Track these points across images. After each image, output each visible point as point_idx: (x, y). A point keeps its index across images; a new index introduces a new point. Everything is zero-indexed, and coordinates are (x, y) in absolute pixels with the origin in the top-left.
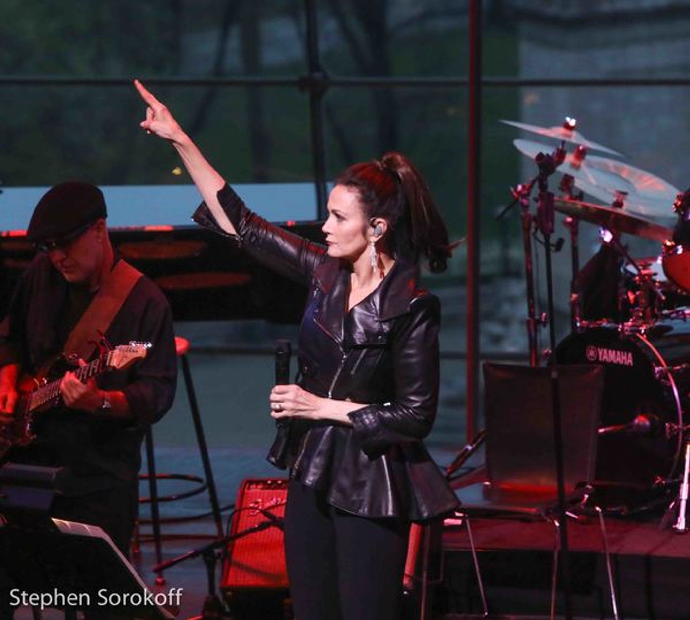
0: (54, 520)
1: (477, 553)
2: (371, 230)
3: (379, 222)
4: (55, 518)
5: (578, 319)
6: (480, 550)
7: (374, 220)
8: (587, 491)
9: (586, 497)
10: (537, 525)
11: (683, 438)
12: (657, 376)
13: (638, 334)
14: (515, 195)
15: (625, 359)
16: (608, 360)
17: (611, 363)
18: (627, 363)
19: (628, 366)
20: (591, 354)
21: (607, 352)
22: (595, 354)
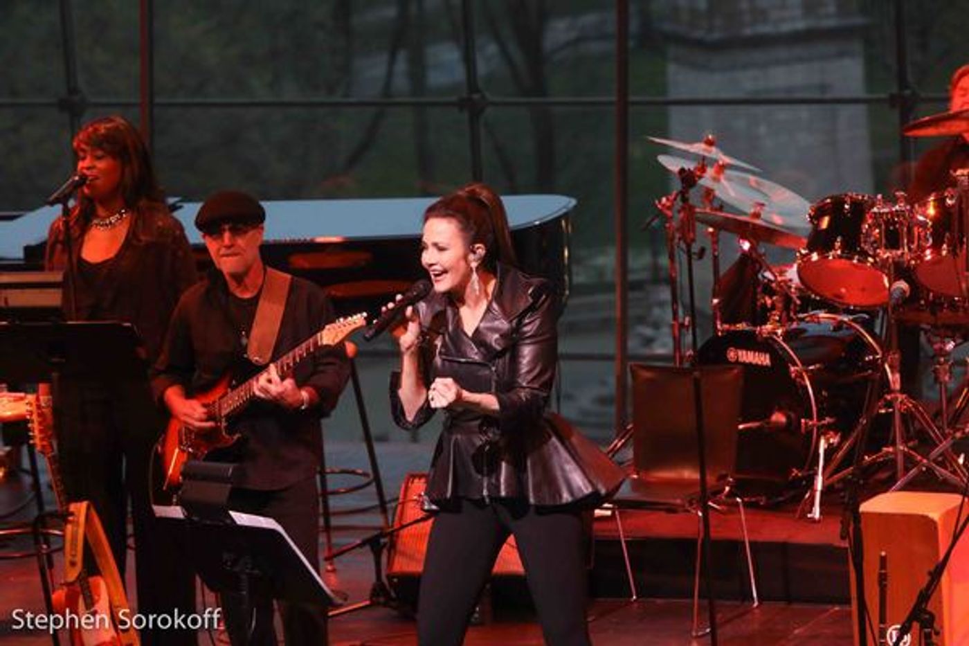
1: (626, 542)
2: (471, 257)
5: (719, 322)
7: (473, 247)
8: (728, 483)
9: (727, 489)
10: (682, 515)
11: (817, 433)
12: (793, 375)
13: (775, 337)
14: (660, 207)
15: (764, 360)
16: (747, 361)
17: (750, 364)
18: (765, 364)
19: (767, 367)
20: (731, 355)
21: (747, 354)
22: (735, 355)
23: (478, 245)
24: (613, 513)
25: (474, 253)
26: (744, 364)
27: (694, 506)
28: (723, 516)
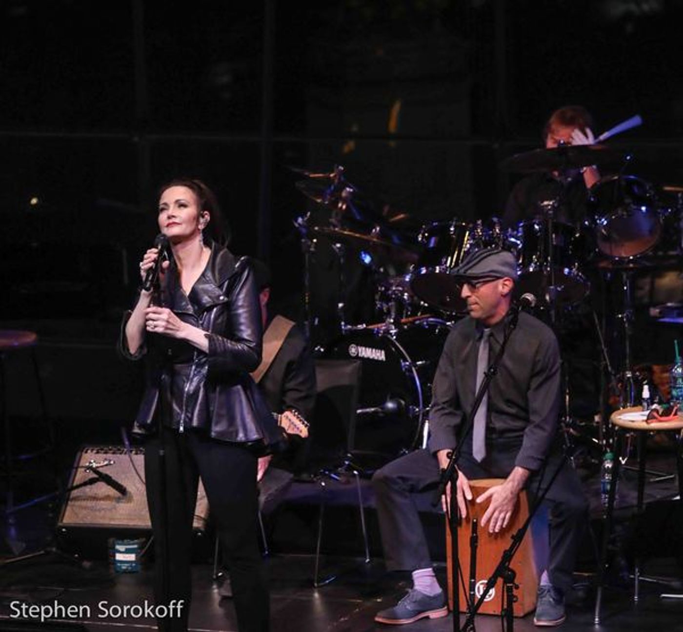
2: (200, 220)
3: (206, 214)
7: (204, 213)
8: (347, 458)
9: (347, 463)
11: (423, 419)
12: (404, 369)
13: (389, 336)
14: (297, 225)
15: (379, 355)
16: (366, 356)
17: (368, 359)
18: (380, 359)
19: (382, 361)
20: (353, 350)
21: (365, 350)
22: (356, 351)
23: (206, 212)
25: (203, 217)
26: (363, 359)
27: (320, 477)
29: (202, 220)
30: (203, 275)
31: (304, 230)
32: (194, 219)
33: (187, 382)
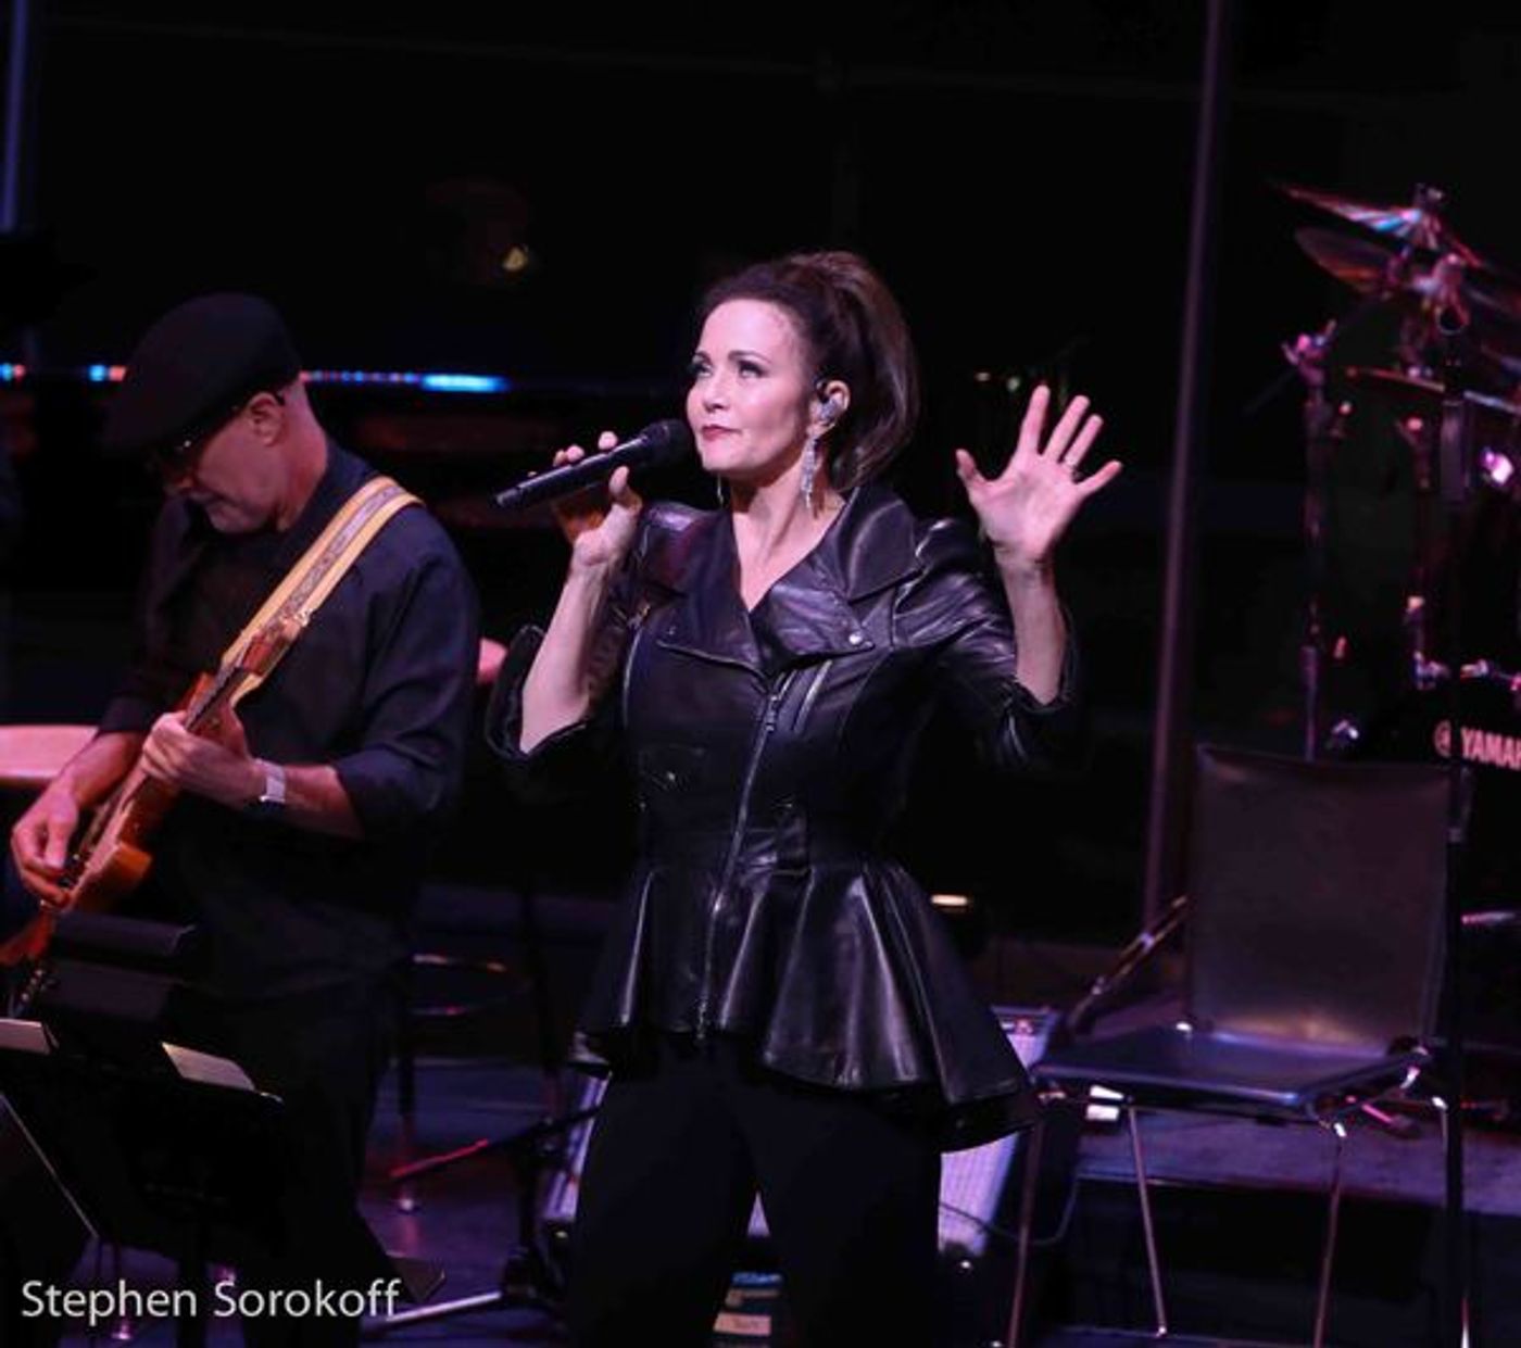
0: (167, 1047)
1: (1150, 1188)
3: (835, 390)
4: (170, 1042)
5: (1419, 656)
6: (1157, 1182)
7: (825, 386)
8: (1416, 1061)
9: (1412, 1076)
10: (1296, 1131)
14: (1292, 357)
16: (1483, 759)
17: (1491, 765)
20: (1444, 740)
21: (1484, 741)
22: (1453, 741)
23: (833, 384)
24: (1123, 1115)
25: (824, 400)
26: (1476, 765)
27: (1329, 1111)
28: (1399, 1144)
29: (817, 409)
30: (809, 559)
31: (1316, 377)
32: (786, 411)
33: (719, 890)
